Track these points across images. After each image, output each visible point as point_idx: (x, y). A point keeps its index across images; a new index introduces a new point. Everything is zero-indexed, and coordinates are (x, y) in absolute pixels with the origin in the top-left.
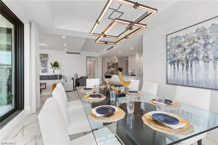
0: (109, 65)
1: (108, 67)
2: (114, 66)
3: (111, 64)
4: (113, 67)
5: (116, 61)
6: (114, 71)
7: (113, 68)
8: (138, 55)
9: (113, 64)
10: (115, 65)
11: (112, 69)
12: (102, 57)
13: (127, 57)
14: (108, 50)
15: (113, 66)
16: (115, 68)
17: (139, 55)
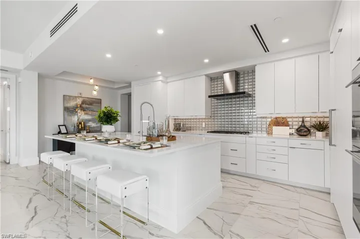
0: (72, 104)
1: (66, 109)
2: (87, 108)
3: (79, 101)
4: (83, 109)
5: (95, 93)
6: (89, 121)
7: (86, 114)
8: (161, 78)
9: (83, 102)
10: (91, 104)
11: (82, 116)
12: (40, 77)
13: (129, 85)
14: (53, 32)
15: (84, 106)
16: (90, 113)
17: (164, 77)
